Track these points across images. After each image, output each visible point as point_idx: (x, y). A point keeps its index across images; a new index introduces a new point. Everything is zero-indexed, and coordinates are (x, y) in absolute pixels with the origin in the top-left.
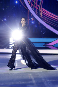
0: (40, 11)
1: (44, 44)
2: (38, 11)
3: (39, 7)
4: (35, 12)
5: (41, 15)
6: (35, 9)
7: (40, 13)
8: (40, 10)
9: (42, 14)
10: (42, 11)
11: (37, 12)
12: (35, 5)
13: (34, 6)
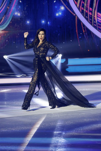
0: (94, 18)
2: (91, 17)
3: (92, 12)
4: (87, 19)
5: (96, 24)
6: (87, 14)
8: (94, 15)
9: (98, 22)
10: (98, 17)
11: (90, 19)
12: (87, 9)
13: (85, 10)
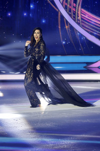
0: (78, 14)
1: (85, 65)
3: (75, 8)
4: (70, 15)
5: (79, 20)
7: (78, 16)
8: (78, 11)
9: (82, 19)
10: (81, 13)
11: (74, 16)
12: (70, 5)
13: (68, 6)
